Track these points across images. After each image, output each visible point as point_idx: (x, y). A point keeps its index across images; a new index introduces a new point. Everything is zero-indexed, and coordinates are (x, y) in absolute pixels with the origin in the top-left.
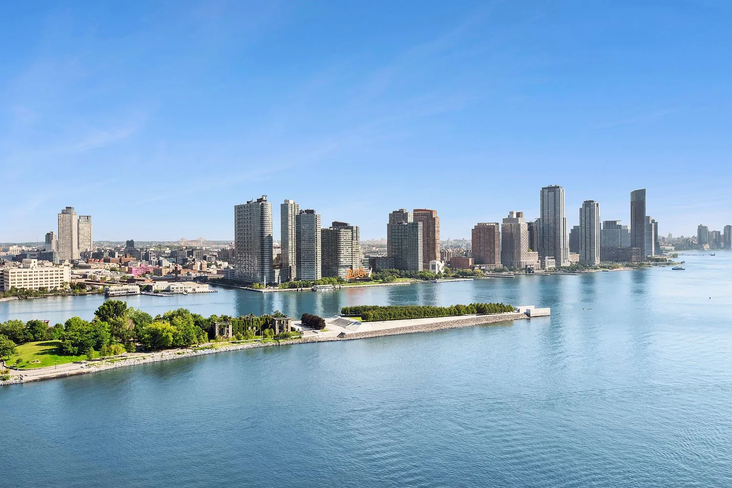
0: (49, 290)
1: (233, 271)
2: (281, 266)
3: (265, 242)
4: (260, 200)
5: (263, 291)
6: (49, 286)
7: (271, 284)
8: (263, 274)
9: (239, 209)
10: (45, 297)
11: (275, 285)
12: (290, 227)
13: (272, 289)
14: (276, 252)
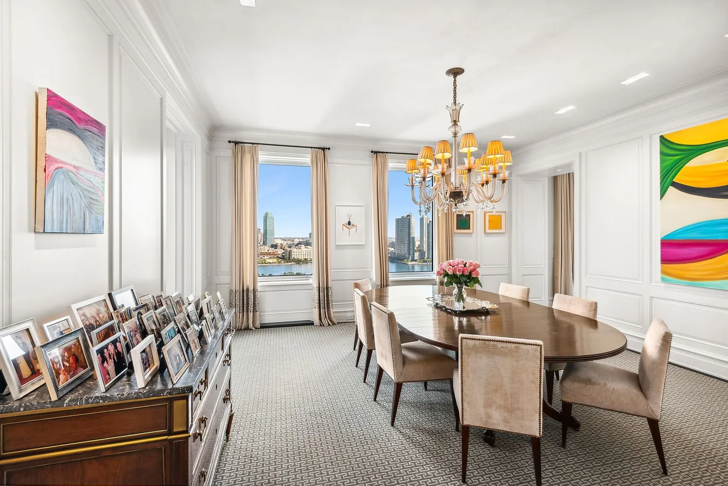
0: (309, 260)
1: (395, 253)
2: (419, 251)
3: (411, 241)
4: (408, 216)
5: (409, 263)
6: (309, 258)
7: (413, 260)
8: (409, 254)
9: (397, 220)
10: (307, 263)
11: (416, 261)
12: (425, 230)
13: (413, 263)
14: (417, 243)
